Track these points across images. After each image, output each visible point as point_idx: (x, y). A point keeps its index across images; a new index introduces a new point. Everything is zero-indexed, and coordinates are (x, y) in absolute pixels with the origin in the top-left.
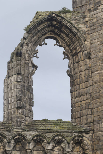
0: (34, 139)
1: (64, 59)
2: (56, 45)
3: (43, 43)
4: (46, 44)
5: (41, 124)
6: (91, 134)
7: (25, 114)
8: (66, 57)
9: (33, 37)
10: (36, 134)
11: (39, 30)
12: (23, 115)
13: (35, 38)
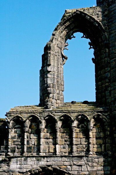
0: (61, 118)
1: (89, 49)
2: (83, 37)
3: (72, 36)
4: (75, 37)
5: (68, 106)
6: (109, 113)
7: (55, 98)
8: (92, 47)
9: (62, 32)
10: (62, 115)
11: (66, 26)
12: (53, 99)
13: (63, 33)
